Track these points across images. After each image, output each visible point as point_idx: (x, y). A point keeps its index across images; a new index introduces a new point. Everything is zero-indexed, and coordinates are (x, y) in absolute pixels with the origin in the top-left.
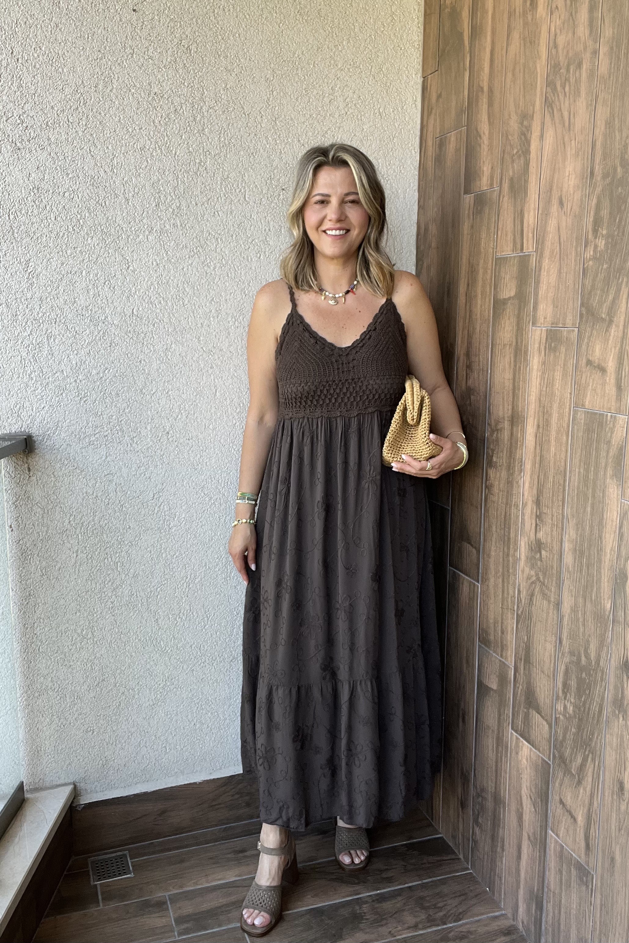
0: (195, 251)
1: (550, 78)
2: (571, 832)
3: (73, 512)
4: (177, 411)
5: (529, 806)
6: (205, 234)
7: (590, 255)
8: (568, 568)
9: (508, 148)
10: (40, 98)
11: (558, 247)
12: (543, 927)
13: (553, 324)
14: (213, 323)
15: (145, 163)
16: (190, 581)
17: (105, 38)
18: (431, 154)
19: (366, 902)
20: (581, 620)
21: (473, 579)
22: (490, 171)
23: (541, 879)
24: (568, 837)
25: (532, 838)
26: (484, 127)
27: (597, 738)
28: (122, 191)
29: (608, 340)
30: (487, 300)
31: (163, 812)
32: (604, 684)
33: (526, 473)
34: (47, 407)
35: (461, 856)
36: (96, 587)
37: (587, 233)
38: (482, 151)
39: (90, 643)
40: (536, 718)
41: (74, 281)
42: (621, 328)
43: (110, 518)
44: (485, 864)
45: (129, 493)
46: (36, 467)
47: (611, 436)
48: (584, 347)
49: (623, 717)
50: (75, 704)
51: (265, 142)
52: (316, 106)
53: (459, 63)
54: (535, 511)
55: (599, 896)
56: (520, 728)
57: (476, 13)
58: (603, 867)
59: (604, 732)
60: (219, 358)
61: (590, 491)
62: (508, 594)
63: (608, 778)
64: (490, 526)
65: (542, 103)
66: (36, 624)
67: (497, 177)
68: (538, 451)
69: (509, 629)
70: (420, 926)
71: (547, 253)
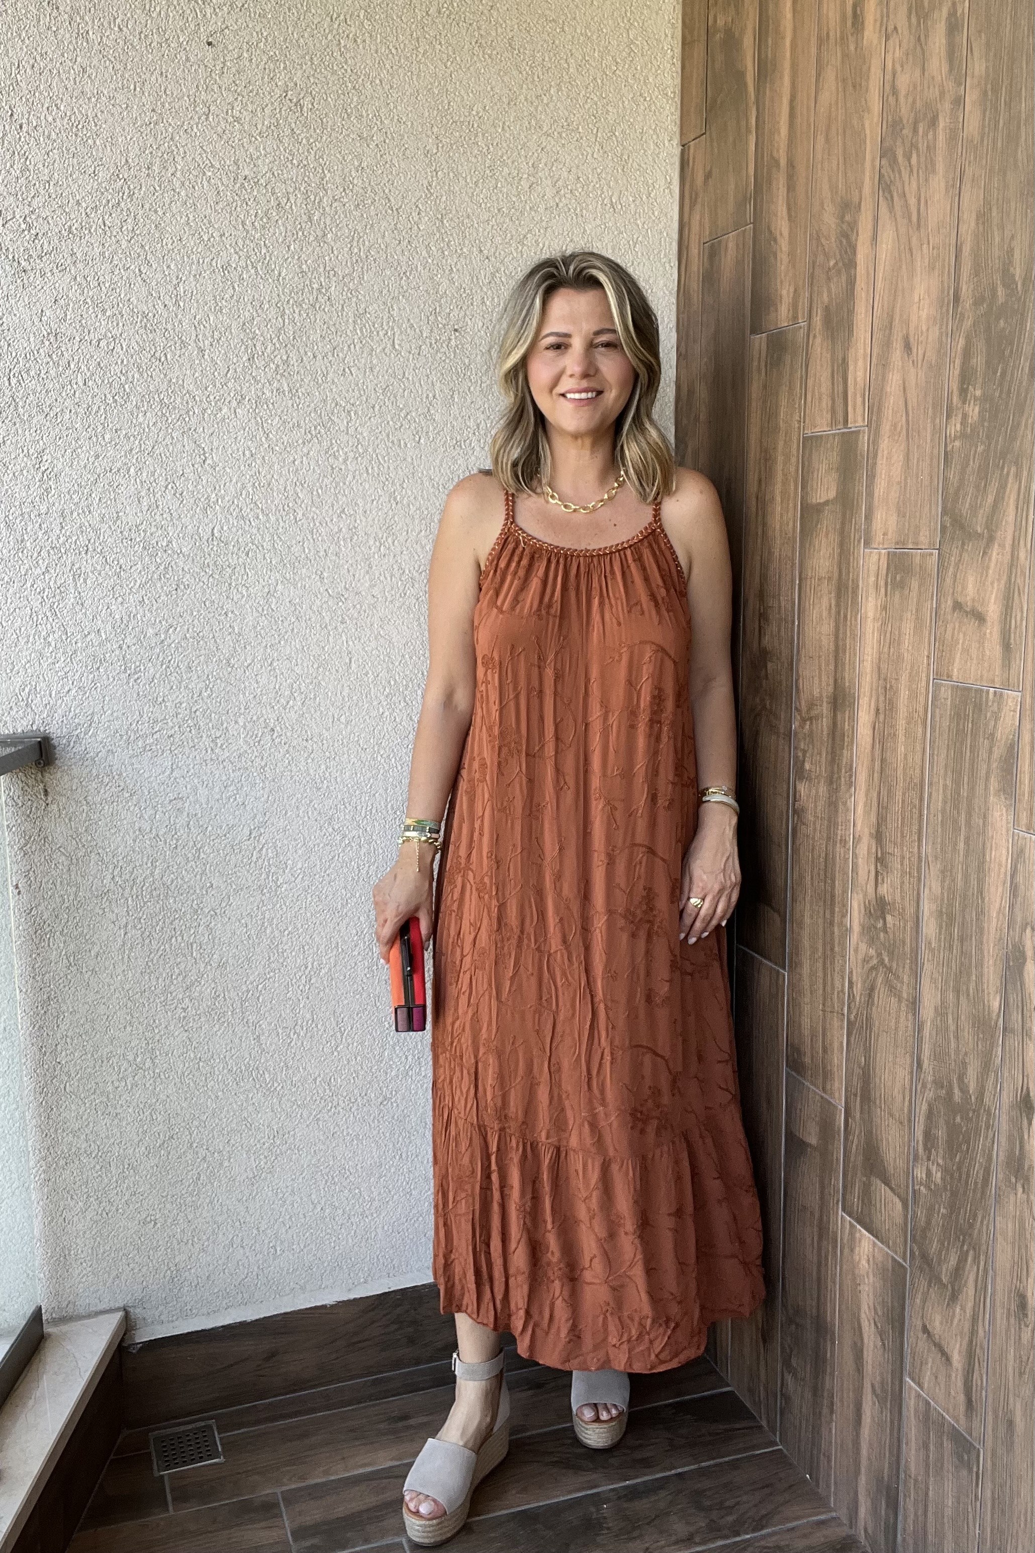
0: (314, 433)
1: (886, 144)
2: (942, 1379)
3: (118, 861)
4: (286, 693)
5: (872, 1336)
6: (330, 404)
7: (956, 431)
8: (930, 943)
9: (820, 259)
10: (58, 189)
11: (904, 418)
12: (899, 1536)
13: (897, 543)
14: (343, 549)
15: (231, 291)
16: (312, 973)
17: (163, 88)
18: (696, 269)
19: (607, 1501)
20: (952, 1028)
21: (776, 964)
22: (791, 295)
23: (894, 1459)
24: (937, 1388)
25: (878, 1391)
26: (782, 226)
27: (982, 1222)
28: (193, 337)
29: (988, 568)
30: (791, 505)
31: (272, 1355)
32: (990, 1134)
33: (858, 788)
34: (74, 691)
35: (764, 1423)
36: (158, 984)
37: (950, 394)
38: (778, 264)
39: (148, 1077)
40: (881, 1191)
41: (116, 484)
42: (1008, 548)
43: (179, 870)
44: (803, 1434)
45: (210, 828)
46: (58, 789)
47: (995, 727)
48: (949, 581)
49: (1024, 1188)
50: (125, 1178)
51: (424, 253)
52: (507, 194)
53: (738, 122)
54: (874, 850)
55: (989, 1485)
56: (856, 1209)
57: (767, 41)
58: (995, 1437)
59: (992, 1214)
60: (354, 606)
61: (963, 816)
62: (833, 988)
63: (1001, 1288)
64: (802, 877)
65: (873, 184)
66: (59, 1047)
67: (803, 308)
68: (877, 752)
69: (836, 1045)
70: (697, 1540)
71: (886, 428)
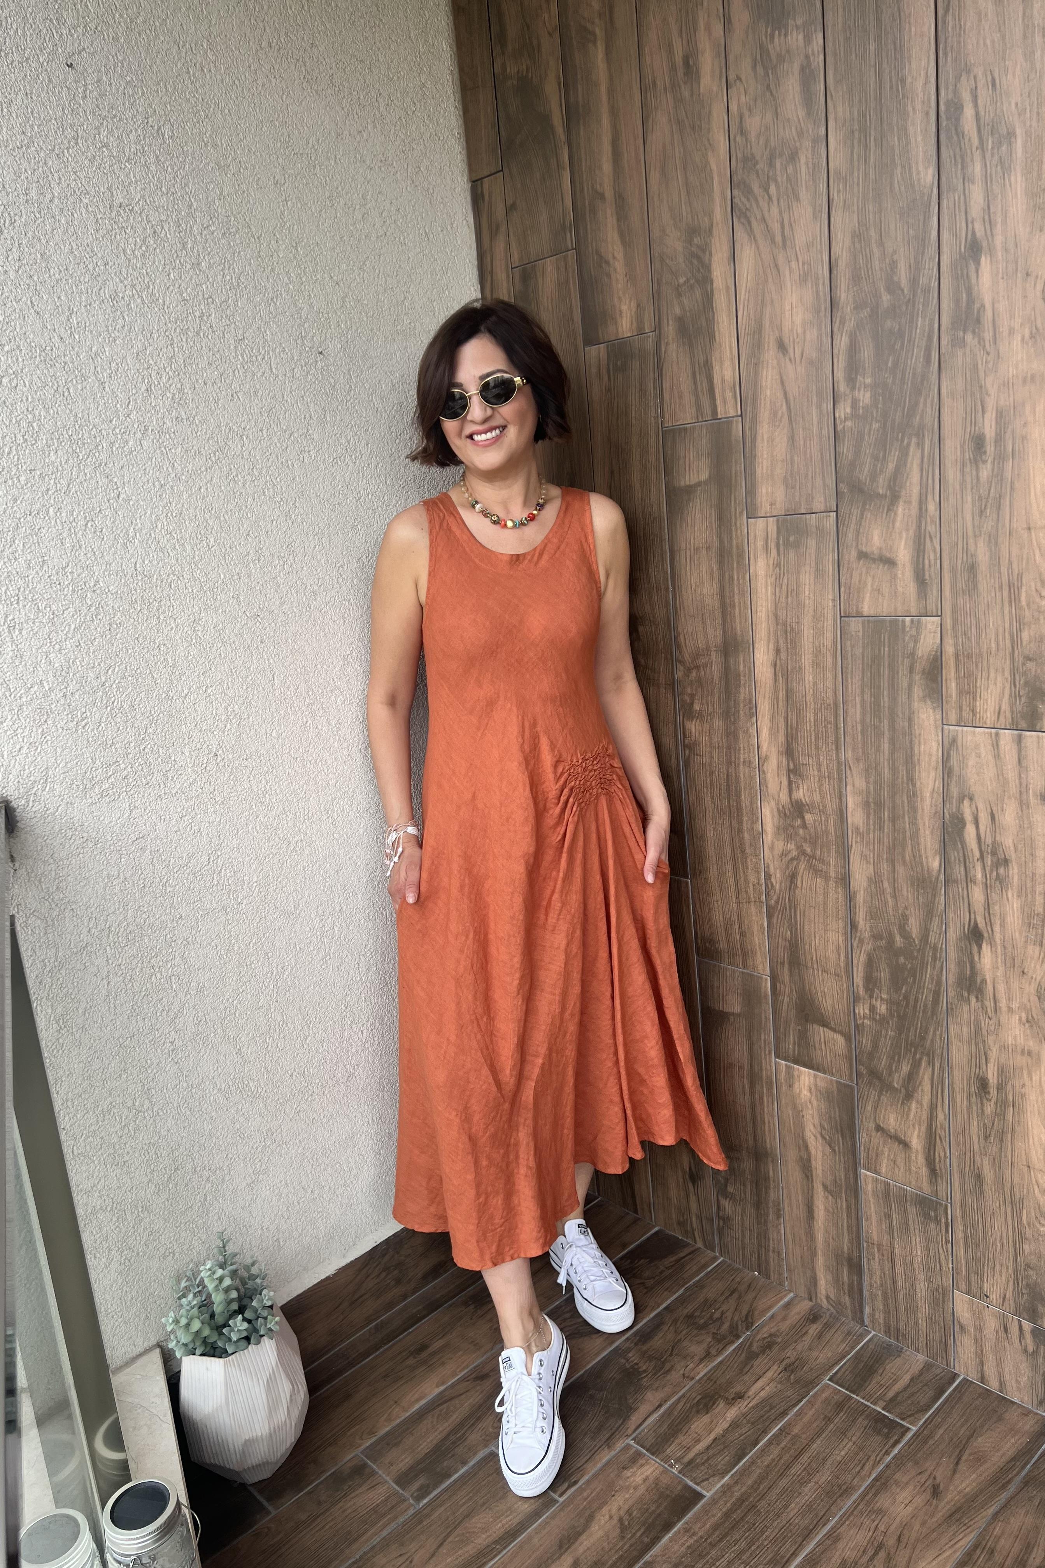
0: (213, 459)
1: (737, 177)
2: (900, 1162)
3: (91, 913)
5: (820, 1148)
7: (846, 413)
8: (857, 829)
9: (666, 277)
11: (784, 407)
13: (787, 511)
17: (30, 110)
20: (889, 890)
23: (854, 1235)
24: (896, 1170)
25: (831, 1187)
26: (614, 249)
27: (935, 1033)
28: (92, 368)
29: (894, 522)
30: (657, 490)
32: (938, 964)
33: (760, 717)
35: (701, 1245)
37: (835, 383)
38: (614, 283)
40: (820, 1033)
42: (915, 504)
44: (747, 1242)
46: (24, 853)
47: (914, 647)
48: (851, 536)
49: (977, 998)
53: (545, 160)
54: (785, 764)
55: (959, 1228)
56: (793, 1054)
57: (575, 87)
58: (962, 1190)
59: (945, 1024)
61: (886, 722)
62: (747, 883)
63: (959, 1078)
65: (725, 212)
67: (650, 317)
68: (781, 685)
69: (759, 929)
71: (764, 415)
